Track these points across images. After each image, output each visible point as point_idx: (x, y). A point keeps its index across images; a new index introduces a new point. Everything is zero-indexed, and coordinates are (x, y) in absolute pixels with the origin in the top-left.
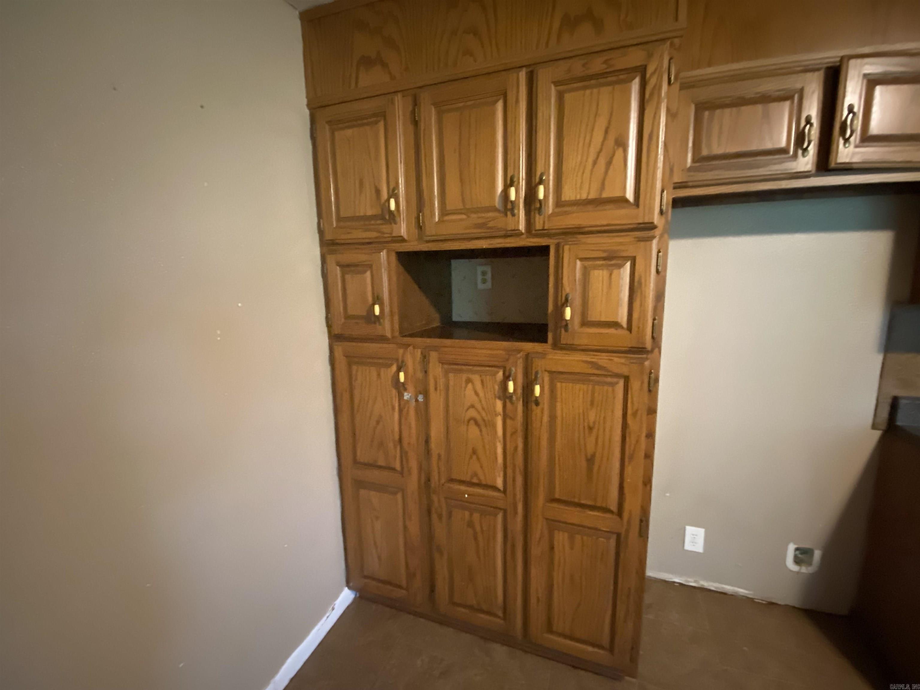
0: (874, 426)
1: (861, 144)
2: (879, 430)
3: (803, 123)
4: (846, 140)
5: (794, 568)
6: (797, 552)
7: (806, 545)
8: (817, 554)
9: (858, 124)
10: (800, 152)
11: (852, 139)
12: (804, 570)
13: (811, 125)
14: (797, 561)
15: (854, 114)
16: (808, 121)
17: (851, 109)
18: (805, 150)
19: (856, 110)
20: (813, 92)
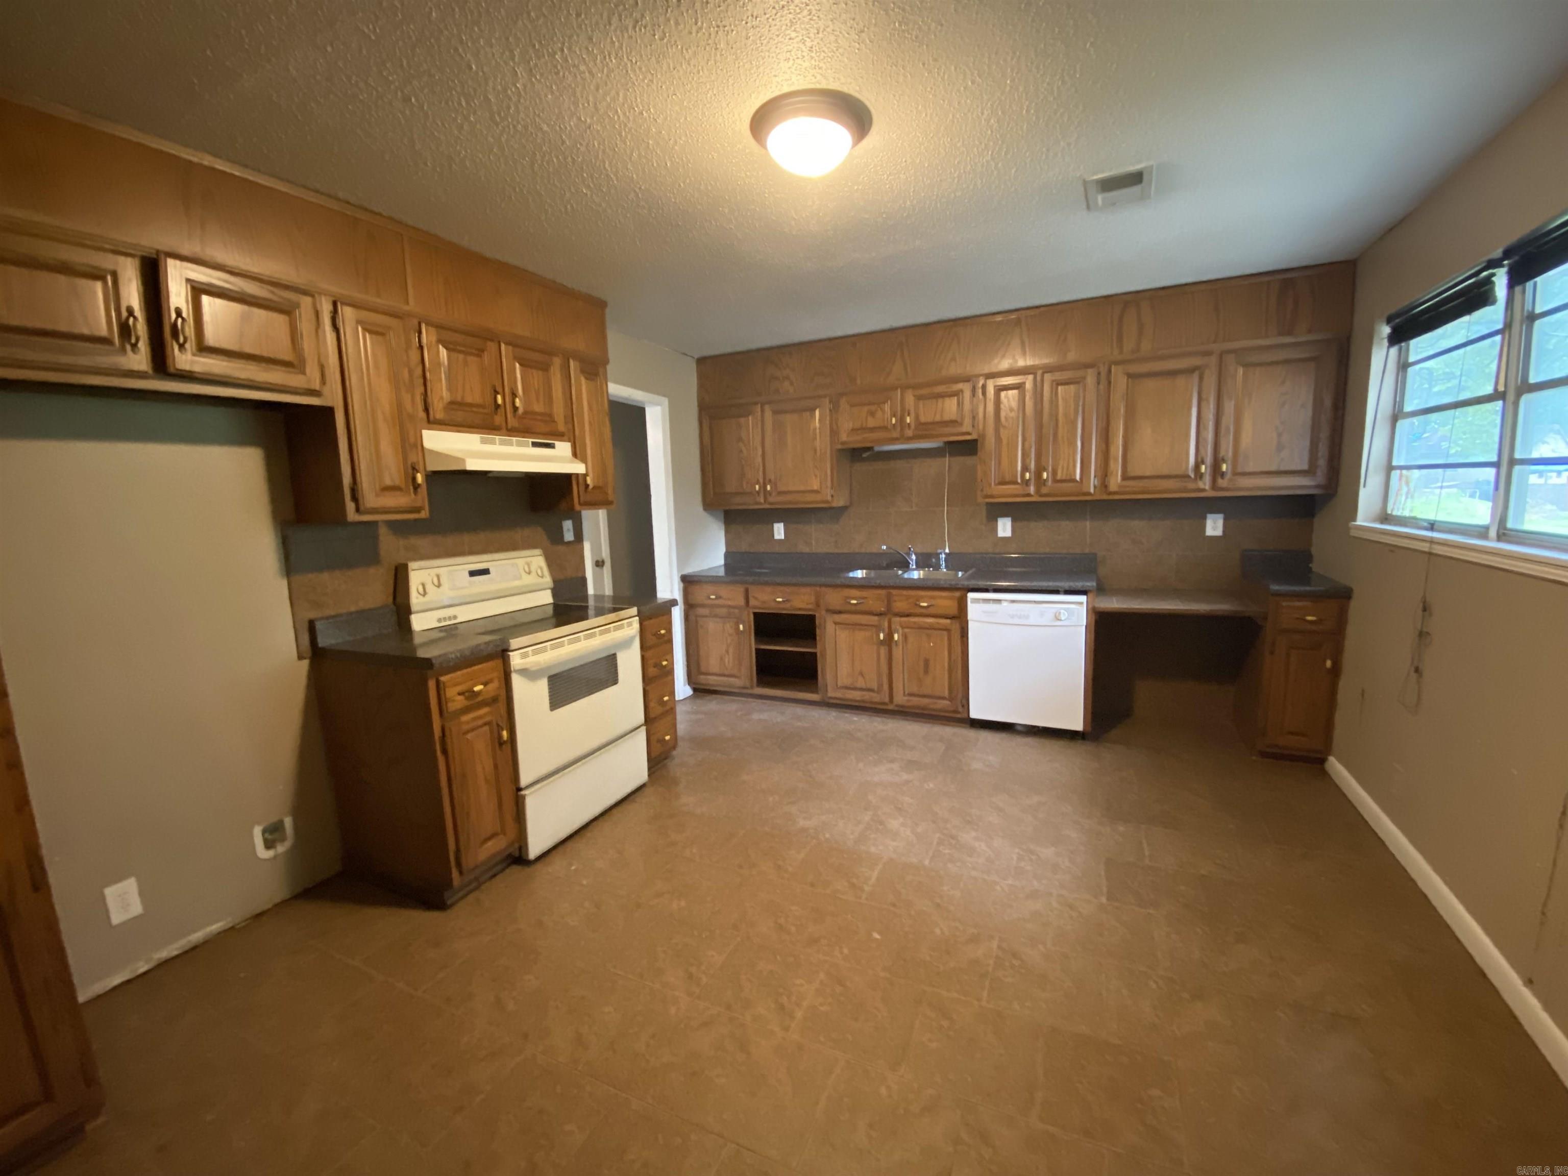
0: (300, 657)
1: (198, 353)
2: (305, 659)
3: (125, 314)
4: (182, 347)
5: (270, 854)
6: (267, 835)
7: (274, 819)
8: (288, 822)
9: (190, 331)
10: (128, 347)
11: (187, 346)
12: (281, 848)
13: (135, 318)
14: (269, 845)
15: (183, 319)
16: (130, 312)
17: (179, 313)
18: (134, 346)
19: (184, 315)
20: (130, 280)
